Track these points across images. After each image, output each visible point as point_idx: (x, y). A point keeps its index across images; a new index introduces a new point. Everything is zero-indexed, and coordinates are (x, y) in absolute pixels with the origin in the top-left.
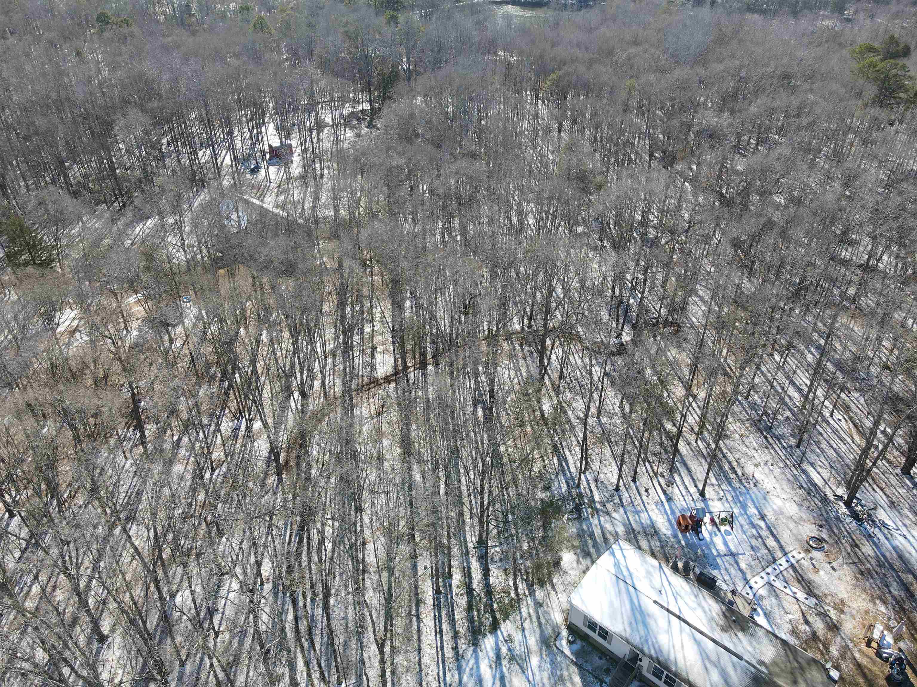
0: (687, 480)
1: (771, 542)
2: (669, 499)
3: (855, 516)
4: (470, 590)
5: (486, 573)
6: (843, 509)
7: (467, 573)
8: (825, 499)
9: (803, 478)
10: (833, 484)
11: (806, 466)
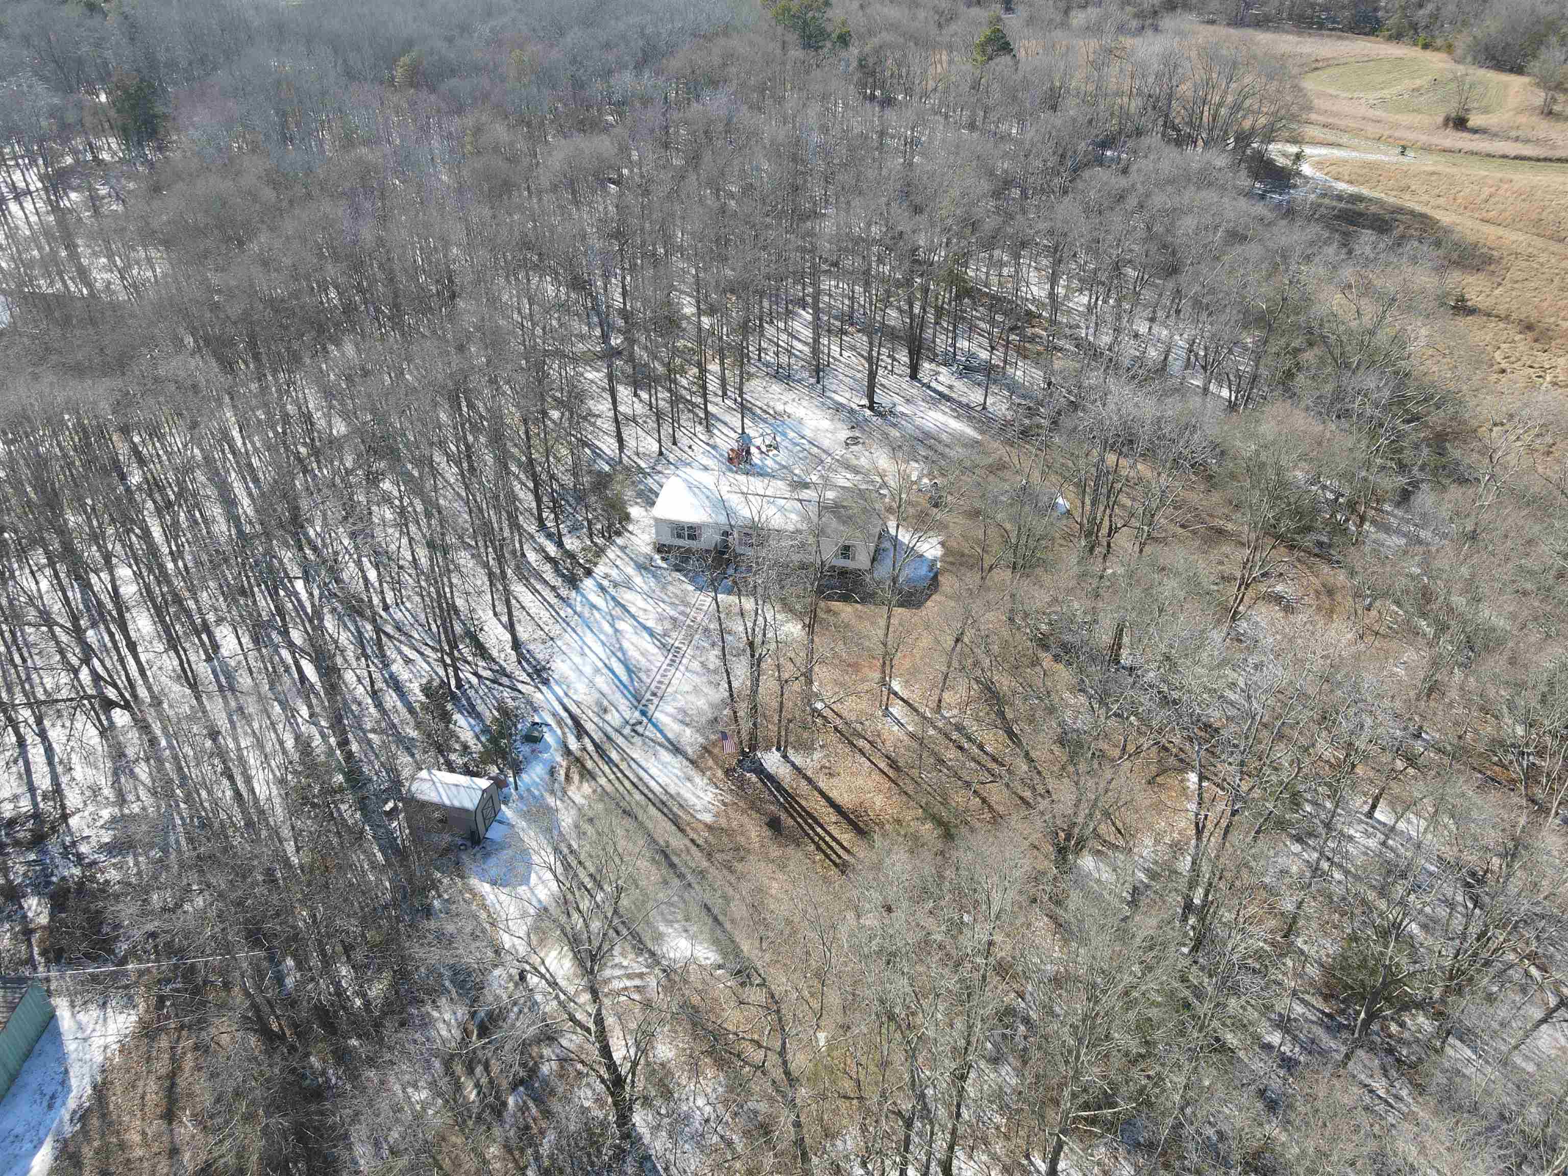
0: (725, 430)
1: (815, 450)
2: (714, 447)
3: (880, 415)
4: (548, 558)
5: (560, 545)
6: (868, 413)
7: (541, 550)
8: (852, 411)
9: (829, 402)
10: (857, 400)
11: (828, 394)
